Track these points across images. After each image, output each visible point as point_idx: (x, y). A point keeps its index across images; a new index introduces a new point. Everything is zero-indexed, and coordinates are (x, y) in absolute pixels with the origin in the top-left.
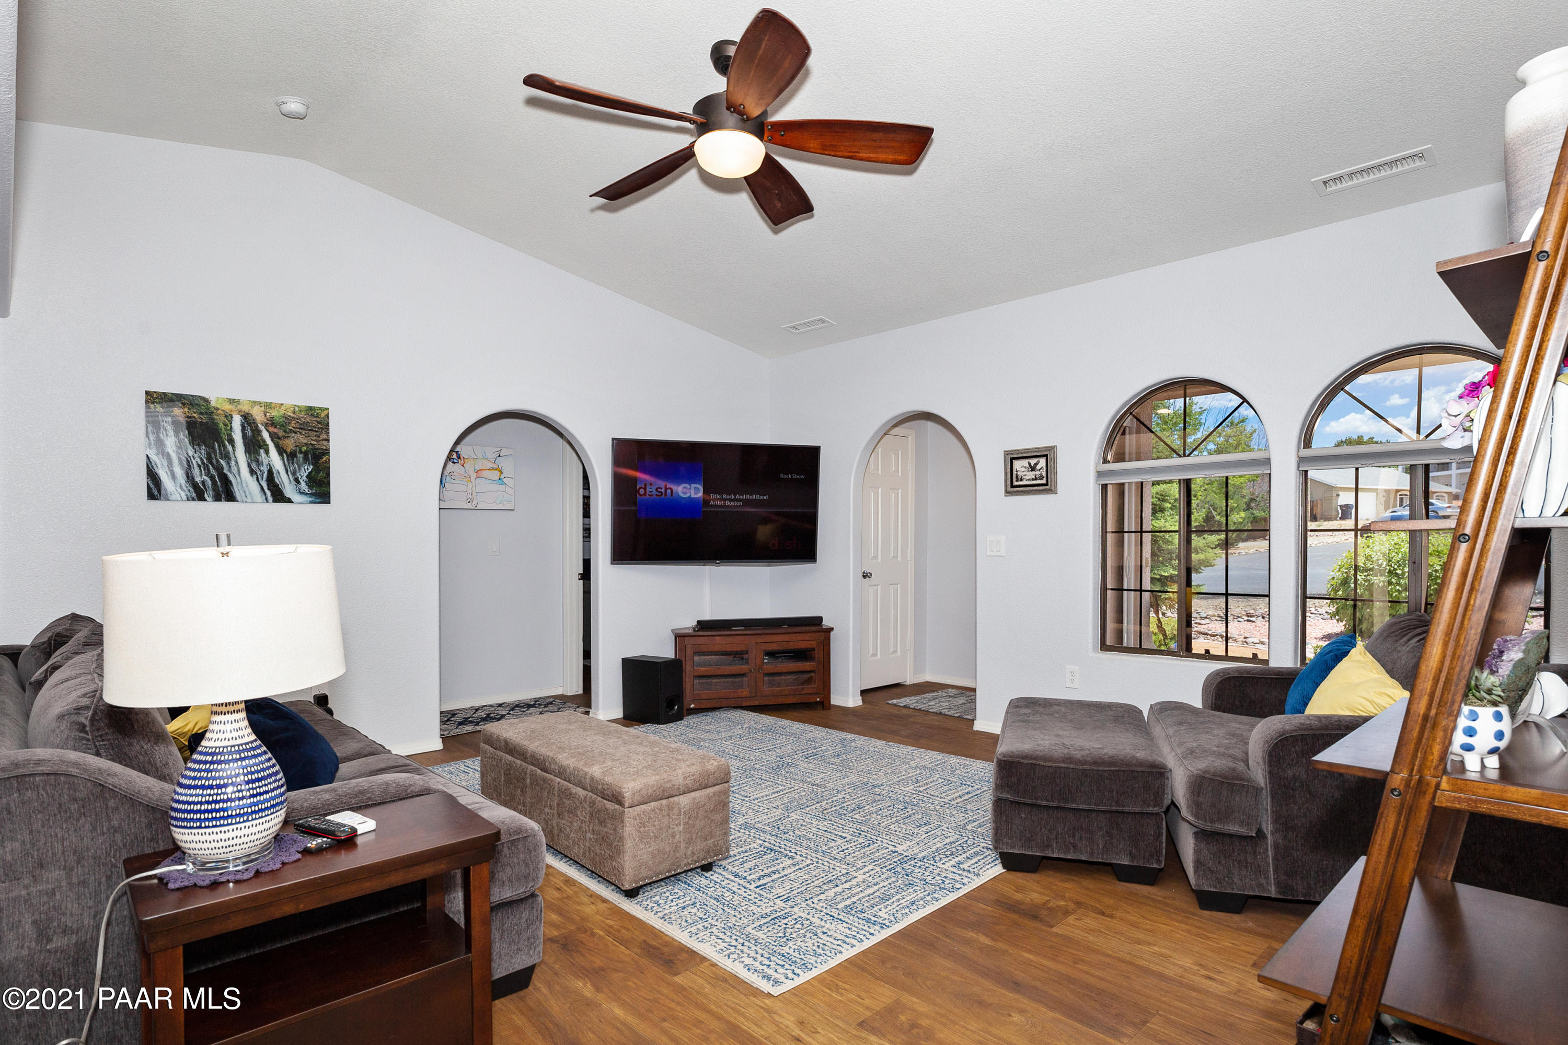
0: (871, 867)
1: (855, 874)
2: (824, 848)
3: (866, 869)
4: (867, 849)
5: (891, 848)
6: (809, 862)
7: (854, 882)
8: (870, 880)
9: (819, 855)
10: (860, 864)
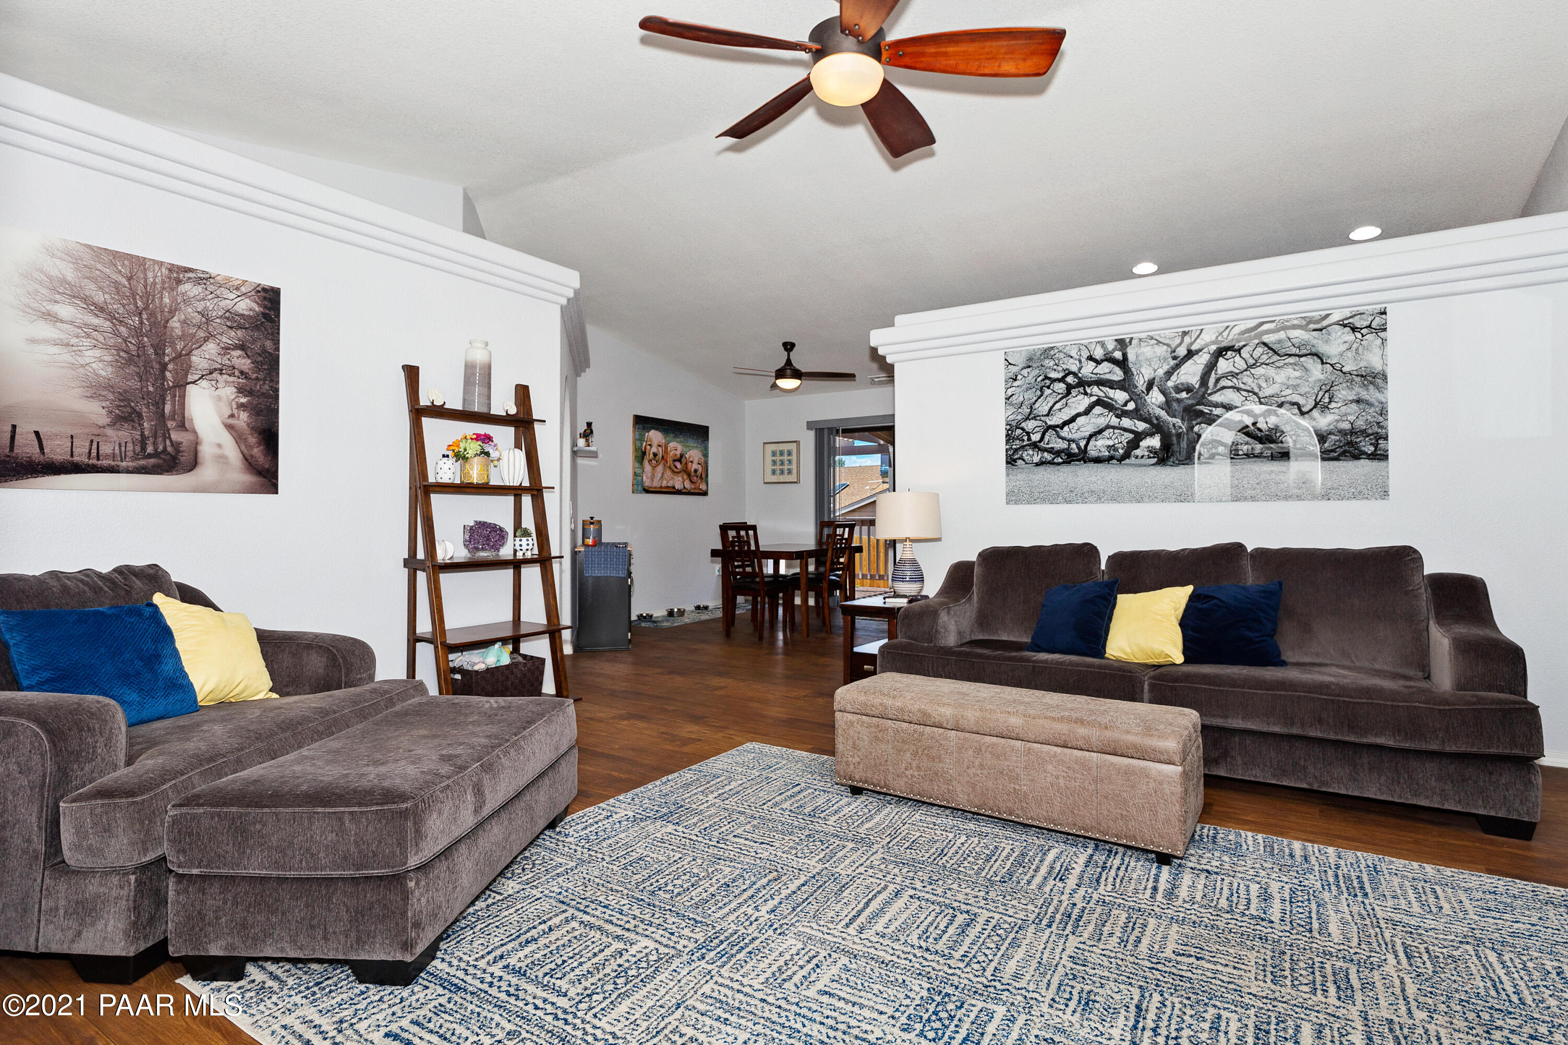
0: (701, 807)
1: (716, 800)
2: (755, 822)
3: (706, 805)
4: (707, 825)
5: (680, 829)
6: (765, 807)
7: (716, 794)
8: (701, 797)
9: (757, 815)
10: (713, 810)
